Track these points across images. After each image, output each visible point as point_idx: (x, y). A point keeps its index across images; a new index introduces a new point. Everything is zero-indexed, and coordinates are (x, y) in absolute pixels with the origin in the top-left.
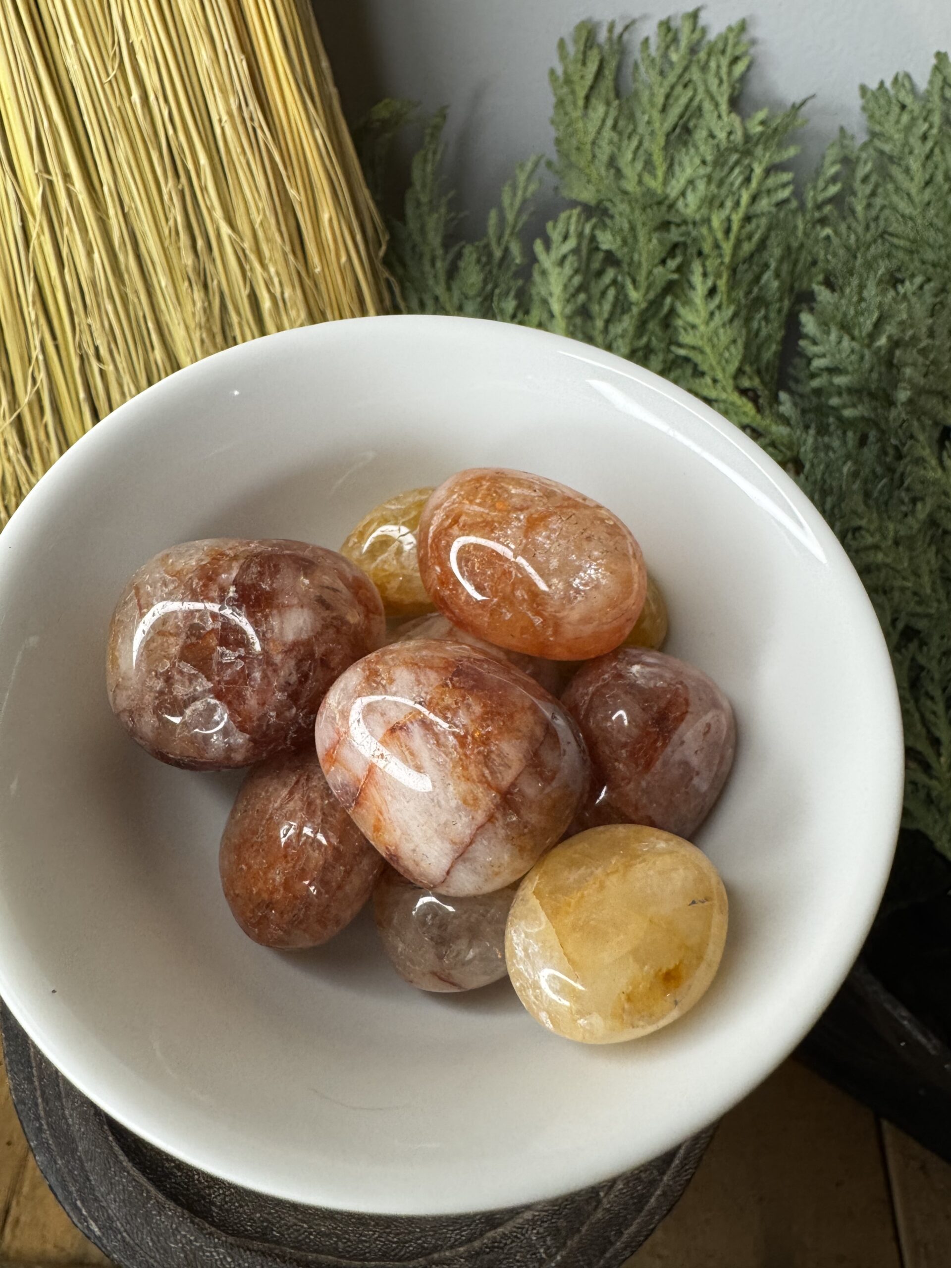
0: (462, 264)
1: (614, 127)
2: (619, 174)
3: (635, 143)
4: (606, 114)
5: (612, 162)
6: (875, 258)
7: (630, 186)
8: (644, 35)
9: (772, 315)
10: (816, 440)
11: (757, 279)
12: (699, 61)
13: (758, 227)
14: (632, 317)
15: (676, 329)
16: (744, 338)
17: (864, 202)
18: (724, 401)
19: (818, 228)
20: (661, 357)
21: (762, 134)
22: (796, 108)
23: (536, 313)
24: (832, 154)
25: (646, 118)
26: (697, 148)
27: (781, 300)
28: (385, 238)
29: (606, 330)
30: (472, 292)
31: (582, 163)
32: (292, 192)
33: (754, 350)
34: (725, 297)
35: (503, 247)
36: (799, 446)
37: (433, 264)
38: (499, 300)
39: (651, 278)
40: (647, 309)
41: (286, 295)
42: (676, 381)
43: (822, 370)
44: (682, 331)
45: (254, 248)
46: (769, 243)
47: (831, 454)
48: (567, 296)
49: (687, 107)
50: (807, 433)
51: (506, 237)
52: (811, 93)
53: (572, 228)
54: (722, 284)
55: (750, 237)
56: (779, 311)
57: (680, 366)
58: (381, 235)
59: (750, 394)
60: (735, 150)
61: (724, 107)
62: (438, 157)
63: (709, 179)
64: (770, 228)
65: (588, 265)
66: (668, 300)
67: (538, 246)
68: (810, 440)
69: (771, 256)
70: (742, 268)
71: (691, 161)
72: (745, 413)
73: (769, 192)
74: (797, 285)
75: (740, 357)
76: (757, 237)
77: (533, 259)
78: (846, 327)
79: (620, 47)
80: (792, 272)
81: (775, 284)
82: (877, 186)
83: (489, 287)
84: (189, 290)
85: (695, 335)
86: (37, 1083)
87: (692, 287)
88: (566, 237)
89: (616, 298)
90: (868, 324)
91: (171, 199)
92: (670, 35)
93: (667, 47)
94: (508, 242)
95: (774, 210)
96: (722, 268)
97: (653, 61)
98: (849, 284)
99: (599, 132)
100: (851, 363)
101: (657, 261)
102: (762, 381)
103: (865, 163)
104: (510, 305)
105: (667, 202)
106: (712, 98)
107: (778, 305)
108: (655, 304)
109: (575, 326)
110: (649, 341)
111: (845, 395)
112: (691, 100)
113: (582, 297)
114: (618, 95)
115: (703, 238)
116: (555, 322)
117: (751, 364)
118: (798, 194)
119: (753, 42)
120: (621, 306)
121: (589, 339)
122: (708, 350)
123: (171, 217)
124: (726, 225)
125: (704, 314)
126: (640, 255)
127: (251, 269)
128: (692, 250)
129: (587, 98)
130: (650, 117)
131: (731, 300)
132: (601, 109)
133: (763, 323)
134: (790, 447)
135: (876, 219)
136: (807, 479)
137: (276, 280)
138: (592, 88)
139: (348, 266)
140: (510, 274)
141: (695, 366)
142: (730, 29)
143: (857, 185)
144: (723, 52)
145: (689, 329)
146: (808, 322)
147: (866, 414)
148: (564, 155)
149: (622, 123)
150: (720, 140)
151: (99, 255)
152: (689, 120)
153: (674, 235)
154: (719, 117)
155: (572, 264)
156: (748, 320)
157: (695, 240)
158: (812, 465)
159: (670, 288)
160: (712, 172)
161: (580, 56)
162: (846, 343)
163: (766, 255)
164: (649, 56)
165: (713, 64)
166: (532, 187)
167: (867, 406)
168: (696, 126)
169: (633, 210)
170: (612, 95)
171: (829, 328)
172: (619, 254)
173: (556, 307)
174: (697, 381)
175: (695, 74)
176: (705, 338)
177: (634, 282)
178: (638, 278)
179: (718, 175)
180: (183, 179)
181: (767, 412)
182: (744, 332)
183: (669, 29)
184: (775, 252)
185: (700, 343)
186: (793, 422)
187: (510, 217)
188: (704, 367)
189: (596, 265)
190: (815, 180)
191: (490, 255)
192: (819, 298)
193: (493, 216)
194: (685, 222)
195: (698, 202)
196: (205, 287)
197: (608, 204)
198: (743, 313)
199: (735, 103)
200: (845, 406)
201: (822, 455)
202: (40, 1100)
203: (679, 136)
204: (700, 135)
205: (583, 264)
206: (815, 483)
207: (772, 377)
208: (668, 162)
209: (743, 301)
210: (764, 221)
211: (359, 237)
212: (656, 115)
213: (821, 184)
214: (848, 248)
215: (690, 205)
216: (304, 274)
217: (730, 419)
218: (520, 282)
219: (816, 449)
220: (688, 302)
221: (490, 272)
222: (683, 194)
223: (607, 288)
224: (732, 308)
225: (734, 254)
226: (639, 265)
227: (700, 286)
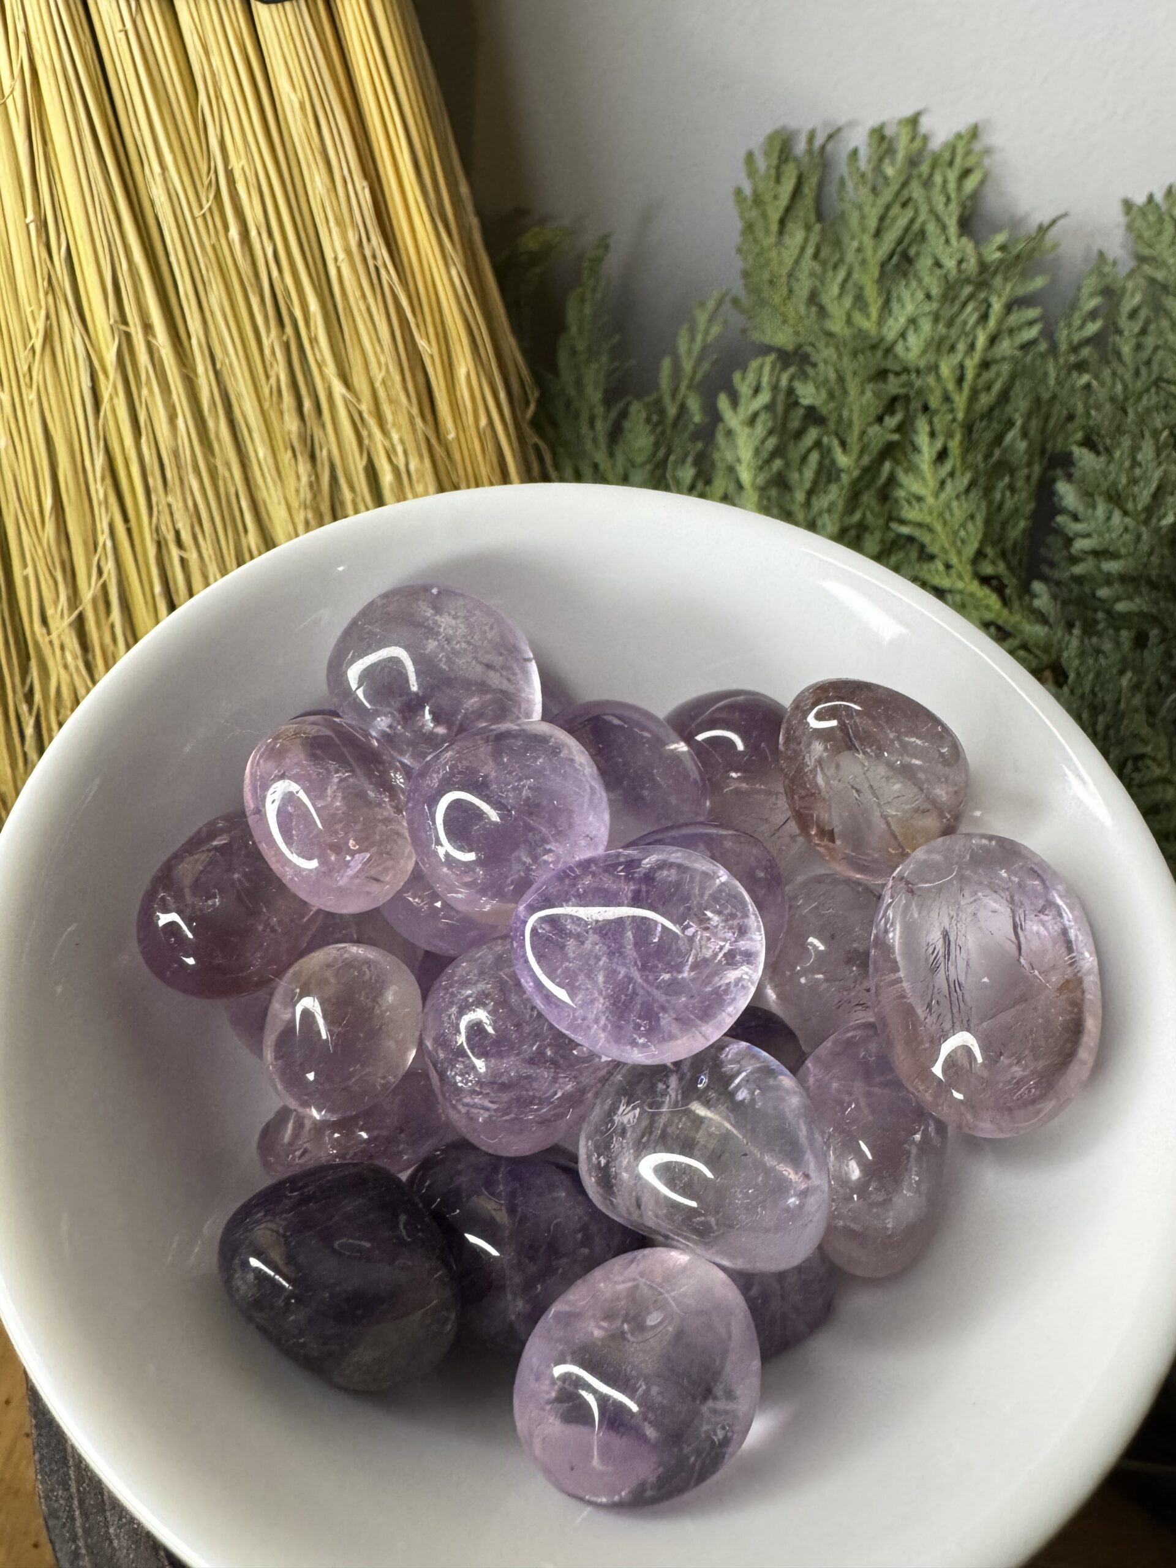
0: (627, 425)
1: (816, 256)
2: (823, 312)
3: (841, 274)
4: (806, 240)
5: (813, 298)
6: (1148, 411)
7: (837, 326)
8: (851, 146)
9: (1020, 484)
10: (1082, 642)
11: (999, 439)
12: (920, 176)
13: (998, 374)
14: (842, 489)
15: (896, 501)
16: (984, 512)
17: (1133, 341)
18: (961, 592)
19: (1075, 374)
20: (878, 535)
21: (1001, 261)
22: (1043, 230)
23: (720, 483)
24: (1090, 284)
25: (855, 244)
26: (920, 280)
27: (1029, 464)
28: (534, 395)
29: (808, 504)
30: (640, 459)
31: (777, 300)
32: (422, 343)
33: (997, 526)
34: (958, 464)
35: (678, 402)
36: (1061, 650)
37: (592, 425)
38: (674, 469)
39: (865, 439)
40: (860, 478)
41: (412, 467)
42: (896, 569)
43: (1086, 553)
44: (905, 504)
45: (373, 409)
46: (1012, 394)
47: (1102, 661)
48: (760, 463)
49: (907, 230)
50: (1071, 634)
51: (682, 390)
52: (1062, 212)
53: (765, 380)
54: (954, 445)
55: (988, 388)
56: (1028, 478)
57: (902, 548)
58: (529, 391)
59: (994, 582)
60: (968, 281)
61: (953, 229)
62: (598, 295)
63: (936, 318)
64: (1013, 378)
65: (784, 424)
66: (887, 466)
67: (723, 402)
68: (1075, 643)
69: (1016, 410)
70: (979, 425)
71: (912, 295)
72: (988, 607)
73: (1011, 331)
74: (1049, 446)
75: (980, 536)
76: (997, 387)
77: (715, 417)
78: (1115, 498)
79: (822, 159)
80: (1043, 430)
81: (1023, 445)
82: (1147, 322)
83: (661, 453)
84: (293, 461)
85: (921, 510)
86: (74, 1490)
87: (916, 449)
88: (757, 391)
89: (820, 464)
90: (1144, 495)
91: (273, 353)
92: (884, 146)
93: (881, 160)
94: (685, 397)
95: (1018, 353)
96: (955, 425)
97: (863, 176)
98: (1119, 444)
99: (797, 262)
100: (1124, 545)
101: (871, 419)
102: (1009, 567)
103: (1133, 295)
104: (688, 473)
105: (884, 346)
106: (938, 219)
107: (1026, 471)
108: (870, 472)
109: (769, 499)
110: (864, 515)
111: (1116, 585)
112: (912, 221)
113: (778, 464)
114: (820, 217)
115: (931, 390)
116: (744, 494)
117: (994, 544)
118: (1048, 333)
119: (988, 151)
120: (827, 473)
121: (787, 516)
122: (938, 527)
123: (272, 374)
124: (958, 373)
125: (932, 483)
126: (851, 411)
127: (370, 435)
128: (916, 405)
129: (782, 222)
130: (861, 243)
131: (966, 466)
132: (799, 235)
133: (1008, 494)
134: (1047, 648)
135: (1148, 363)
136: (1072, 692)
137: (399, 449)
138: (788, 210)
139: (488, 432)
140: (686, 435)
141: (922, 547)
142: (959, 136)
143: (1123, 322)
144: (951, 163)
145: (914, 502)
146: (1067, 493)
147: (1145, 608)
148: (754, 290)
149: (825, 252)
150: (948, 271)
151: (184, 421)
152: (909, 245)
153: (893, 386)
154: (947, 242)
155: (765, 423)
156: (988, 491)
157: (920, 392)
158: (1078, 674)
159: (888, 451)
160: (940, 309)
161: (773, 172)
162: (1117, 517)
163: (1009, 409)
164: (858, 169)
165: (938, 179)
166: (716, 330)
167: (1147, 599)
168: (918, 254)
169: (840, 356)
170: (813, 218)
171: (1094, 501)
172: (824, 411)
173: (745, 476)
174: (925, 566)
175: (916, 191)
176: (935, 514)
177: (843, 444)
178: (849, 440)
179: (947, 313)
180: (289, 329)
181: (1016, 605)
182: (984, 505)
183: (883, 138)
184: (1020, 405)
185: (928, 519)
186: (1051, 620)
187: (687, 365)
188: (933, 549)
189: (795, 424)
190: (1069, 316)
191: (662, 412)
192: (1081, 464)
193: (666, 365)
194: (906, 370)
195: (922, 344)
196: (313, 457)
197: (809, 349)
198: (982, 481)
199: (966, 225)
200: (1118, 599)
201: (1091, 661)
202: (77, 1513)
203: (898, 266)
204: (924, 263)
205: (779, 421)
206: (1083, 697)
207: (1020, 561)
208: (884, 296)
209: (982, 466)
210: (1006, 368)
211: (502, 395)
212: (867, 240)
213: (1077, 322)
214: (1113, 399)
215: (912, 350)
216: (434, 441)
217: (968, 617)
218: (700, 445)
219: (1082, 654)
220: (912, 469)
221: (663, 433)
222: (903, 335)
223: (809, 451)
224: (968, 476)
225: (969, 408)
226: (850, 424)
227: (927, 449)
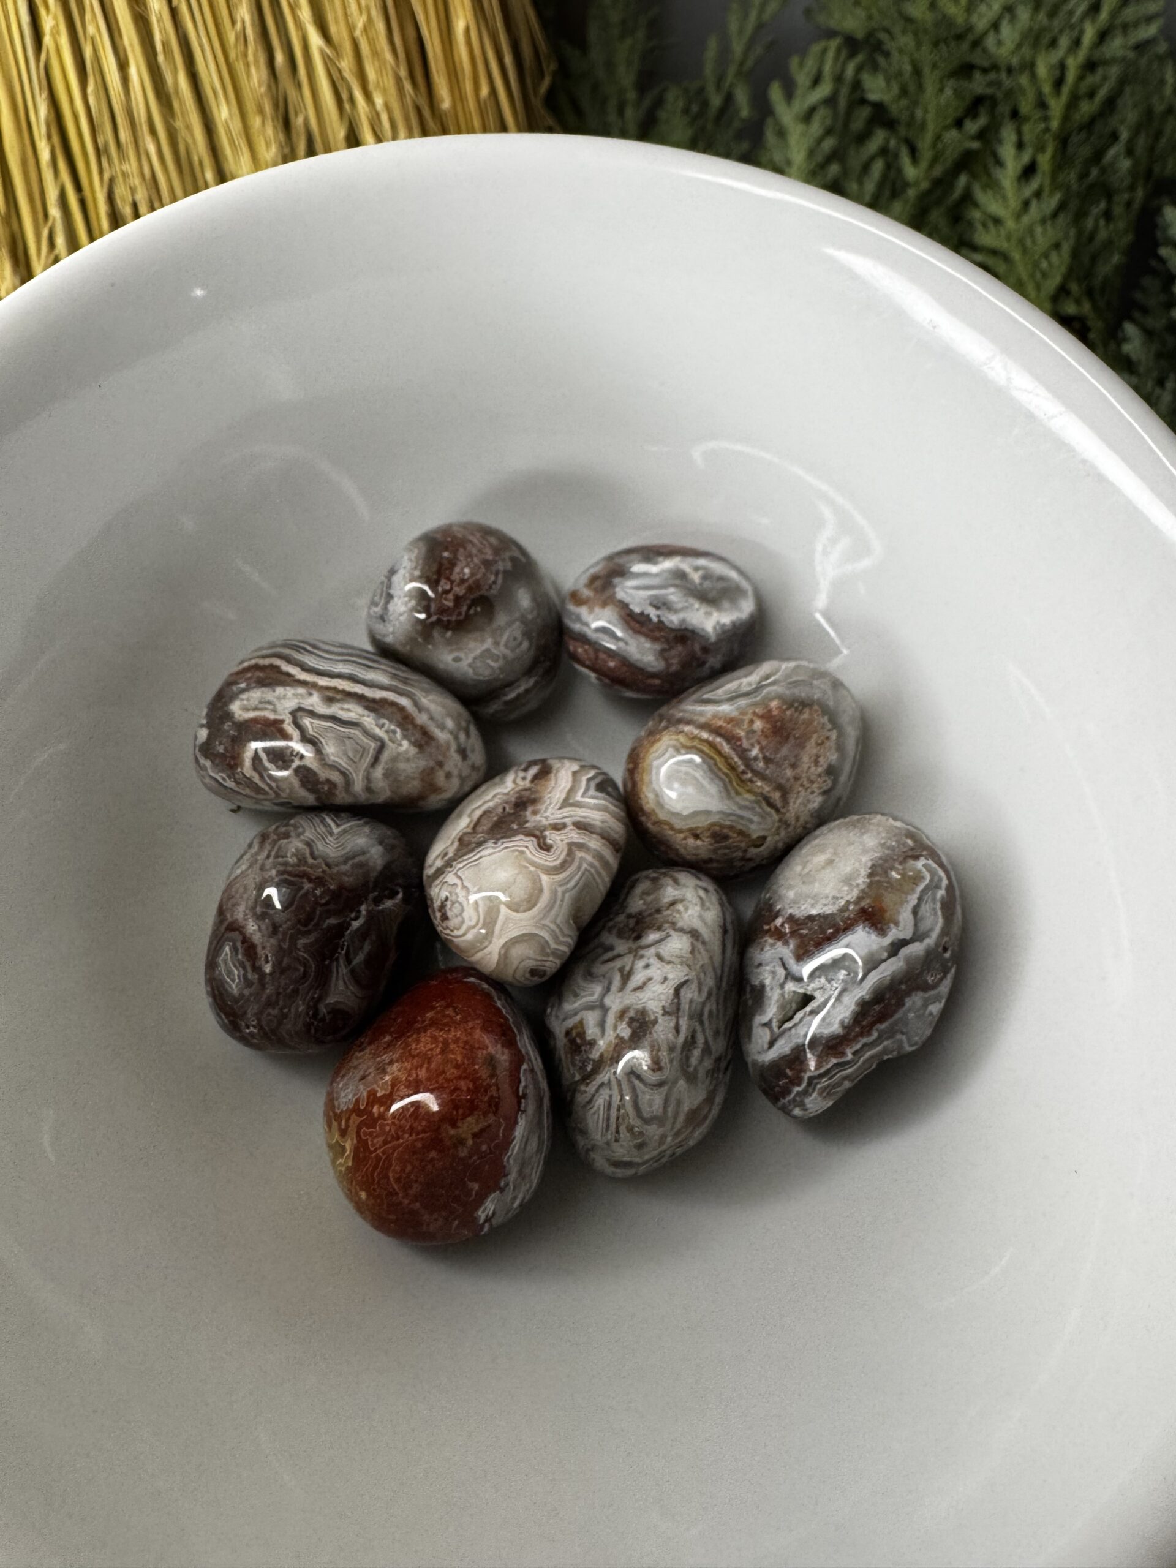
0: (662, 115)
7: (917, 10)
9: (1118, 210)
11: (1098, 156)
13: (1105, 78)
14: (906, 203)
15: (970, 224)
16: (1072, 241)
27: (1132, 188)
28: (549, 67)
33: (1086, 259)
34: (1047, 182)
35: (723, 92)
37: (621, 111)
39: (940, 146)
40: (928, 192)
44: (980, 227)
45: (354, 69)
46: (1120, 102)
51: (730, 78)
53: (827, 68)
54: (1045, 161)
55: (1091, 95)
56: (1129, 204)
59: (1075, 324)
64: (1123, 82)
65: (846, 125)
66: (963, 180)
67: (776, 93)
69: (1122, 122)
70: (1075, 139)
73: (1125, 27)
74: (1157, 169)
75: (1063, 269)
76: (1102, 93)
77: (763, 109)
80: (1151, 149)
81: (1126, 164)
85: (998, 237)
87: (999, 163)
88: (816, 81)
89: (884, 177)
94: (732, 86)
95: (1131, 55)
96: (1047, 136)
101: (949, 121)
102: (1095, 307)
105: (970, 37)
107: (1126, 196)
108: (942, 184)
113: (834, 171)
115: (1023, 91)
117: (1080, 281)
118: (1169, 32)
120: (892, 185)
122: (1016, 256)
123: (238, 18)
124: (1058, 72)
125: (1014, 203)
126: (926, 111)
127: (352, 100)
128: (1004, 109)
131: (1055, 186)
133: (1102, 222)
137: (384, 118)
140: (731, 132)
145: (991, 225)
146: (1174, 222)
153: (978, 84)
155: (823, 120)
156: (1080, 216)
157: (1009, 94)
159: (966, 162)
163: (1114, 120)
166: (773, 6)
169: (919, 45)
172: (894, 109)
176: (1014, 242)
177: (913, 152)
178: (919, 147)
182: (1073, 232)
184: (1128, 115)
185: (1003, 245)
186: (1142, 369)
187: (738, 48)
189: (858, 123)
191: (705, 104)
193: (712, 45)
194: (995, 67)
195: (1017, 36)
196: (286, 124)
197: (883, 36)
198: (1074, 205)
205: (840, 122)
209: (1075, 187)
210: (1114, 71)
211: (508, 60)
215: (1005, 43)
216: (427, 113)
218: (746, 145)
220: (992, 185)
221: (703, 127)
222: (995, 26)
223: (872, 159)
224: (1057, 197)
225: (1066, 118)
226: (923, 126)
227: (1011, 161)
